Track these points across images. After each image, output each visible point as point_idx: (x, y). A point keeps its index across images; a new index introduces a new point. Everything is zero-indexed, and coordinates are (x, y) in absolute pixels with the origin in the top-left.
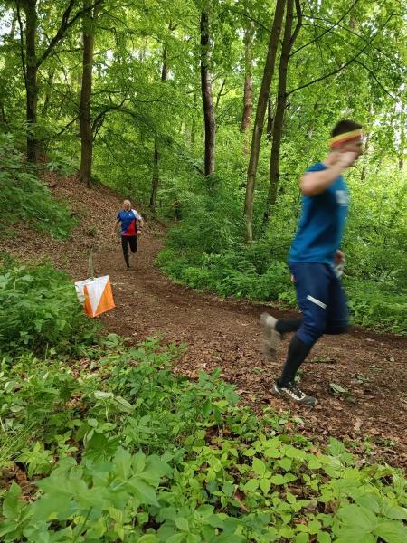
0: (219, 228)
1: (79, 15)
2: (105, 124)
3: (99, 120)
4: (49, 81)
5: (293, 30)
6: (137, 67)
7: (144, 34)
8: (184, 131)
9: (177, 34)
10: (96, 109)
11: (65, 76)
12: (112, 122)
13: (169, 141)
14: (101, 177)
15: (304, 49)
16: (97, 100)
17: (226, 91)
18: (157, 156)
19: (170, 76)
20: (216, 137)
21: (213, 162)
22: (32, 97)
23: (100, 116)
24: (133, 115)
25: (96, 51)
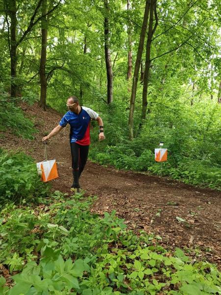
0: (115, 132)
1: (39, 19)
2: (54, 76)
3: (50, 74)
4: (23, 54)
5: (153, 27)
6: (70, 46)
7: (74, 29)
8: (96, 80)
9: (92, 29)
10: (48, 68)
11: (32, 51)
12: (57, 75)
13: (88, 85)
14: (51, 104)
15: (159, 37)
16: (49, 64)
17: (118, 59)
18: (81, 93)
19: (88, 51)
20: (113, 82)
21: (112, 96)
22: (14, 62)
23: (51, 72)
24: (68, 71)
25: (49, 37)
